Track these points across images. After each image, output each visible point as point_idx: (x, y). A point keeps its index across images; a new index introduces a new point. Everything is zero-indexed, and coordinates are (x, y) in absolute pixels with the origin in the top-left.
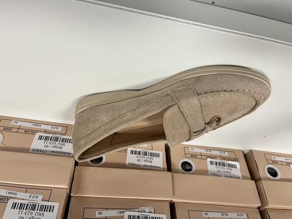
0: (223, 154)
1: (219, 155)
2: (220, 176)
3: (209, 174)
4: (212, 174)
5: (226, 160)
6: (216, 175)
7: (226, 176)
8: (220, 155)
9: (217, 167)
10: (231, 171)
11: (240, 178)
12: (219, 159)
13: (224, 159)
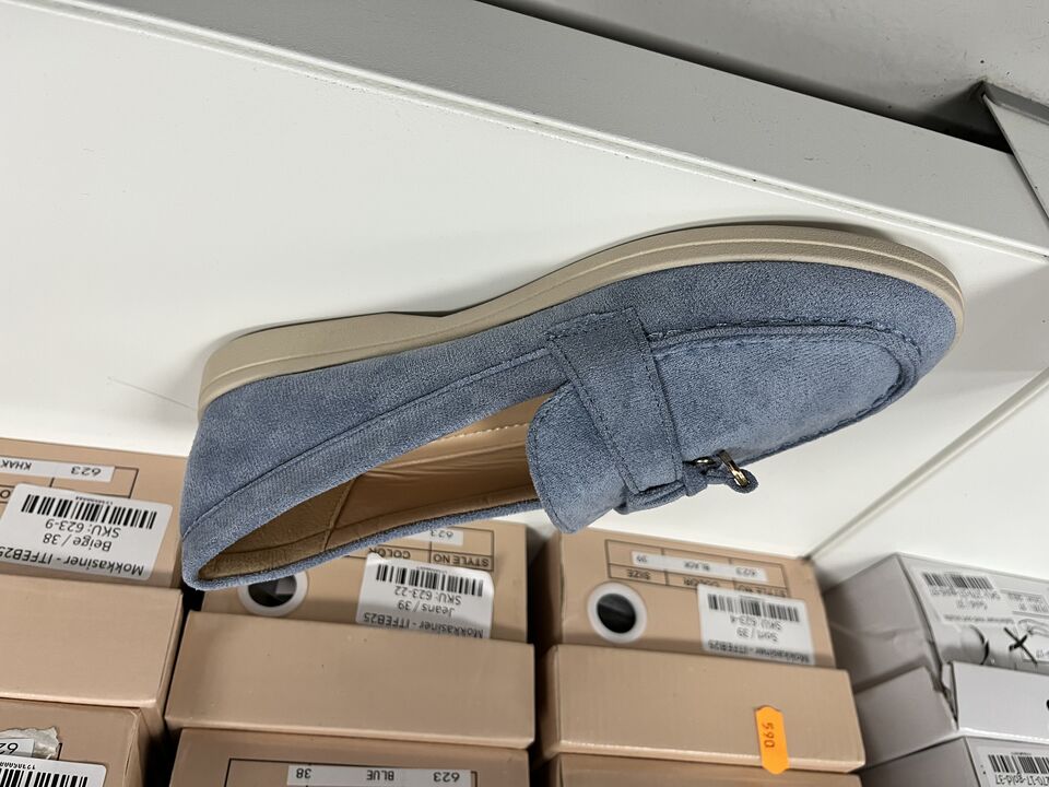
0: (445, 541)
1: (423, 543)
2: (402, 627)
3: (359, 617)
4: (370, 617)
5: (448, 561)
6: (386, 622)
7: (426, 627)
8: (430, 544)
9: (399, 592)
10: (454, 606)
11: (481, 637)
12: (421, 561)
13: (444, 558)
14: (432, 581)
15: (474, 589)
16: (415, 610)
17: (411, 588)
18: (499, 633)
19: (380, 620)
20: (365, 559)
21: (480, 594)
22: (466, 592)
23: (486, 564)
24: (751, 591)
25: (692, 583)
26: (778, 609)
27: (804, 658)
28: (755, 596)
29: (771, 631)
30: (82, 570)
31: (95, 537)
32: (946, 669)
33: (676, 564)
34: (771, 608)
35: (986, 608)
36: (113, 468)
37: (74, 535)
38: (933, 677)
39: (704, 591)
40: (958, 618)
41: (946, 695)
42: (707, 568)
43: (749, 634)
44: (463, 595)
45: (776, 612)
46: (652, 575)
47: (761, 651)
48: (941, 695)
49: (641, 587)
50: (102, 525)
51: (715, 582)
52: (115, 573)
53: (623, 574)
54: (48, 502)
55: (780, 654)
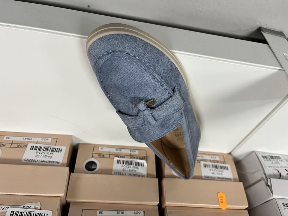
0: (134, 153)
1: (128, 154)
2: (124, 175)
3: (113, 173)
4: (116, 173)
5: (135, 158)
6: (120, 174)
7: (130, 175)
8: (130, 154)
9: (123, 166)
10: (137, 169)
11: (144, 177)
12: (128, 158)
13: (134, 157)
14: (131, 163)
15: (142, 165)
16: (127, 171)
17: (126, 165)
18: (149, 176)
19: (118, 173)
20: (114, 158)
22: (140, 166)
23: (145, 158)
24: (215, 162)
25: (199, 161)
26: (223, 167)
27: (230, 179)
28: (216, 164)
29: (221, 173)
30: (45, 163)
31: (48, 155)
32: (269, 180)
34: (221, 166)
35: (280, 164)
36: (51, 139)
37: (43, 155)
38: (265, 182)
39: (202, 163)
40: (272, 167)
41: (269, 187)
42: (203, 157)
43: (215, 173)
44: (139, 166)
45: (222, 168)
47: (218, 178)
48: (268, 187)
50: (50, 152)
51: (205, 160)
52: (53, 164)
54: (36, 147)
55: (224, 178)
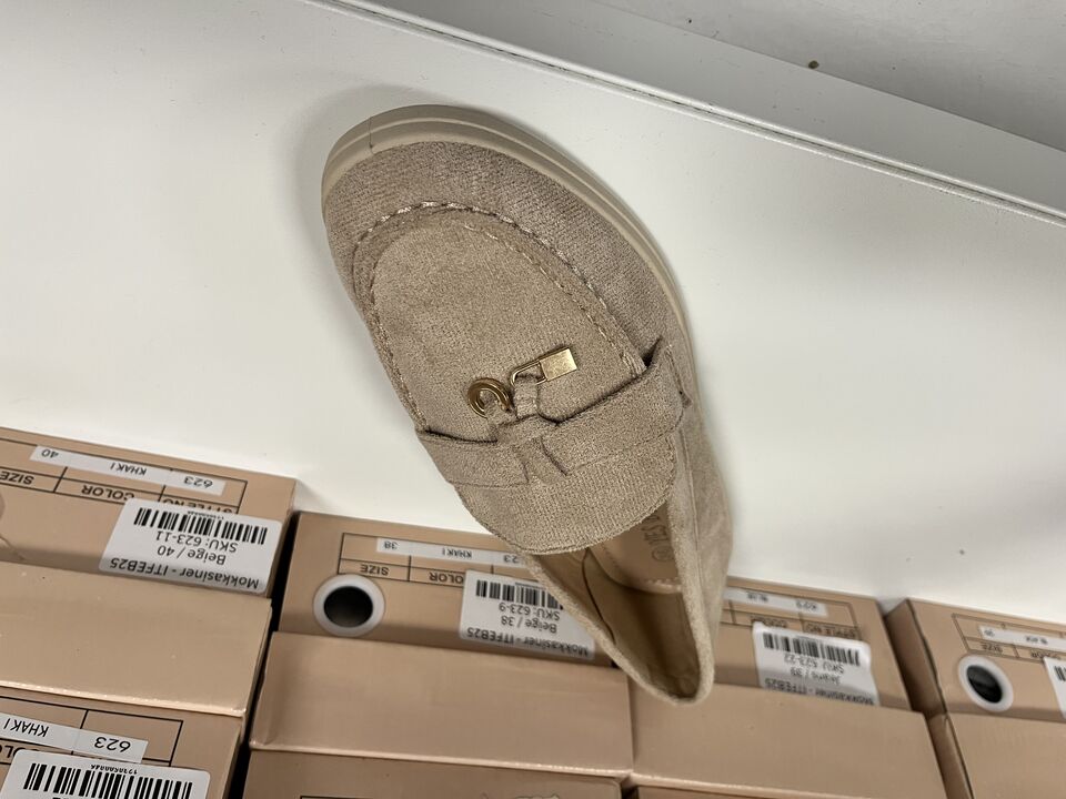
5: (820, 630)
9: (788, 659)
11: (872, 703)
12: (798, 630)
13: (815, 627)
14: (813, 650)
15: (852, 658)
16: (807, 677)
17: (797, 656)
18: (886, 701)
19: (779, 685)
20: (751, 627)
21: (858, 663)
22: (845, 661)
23: (852, 634)
25: (1039, 656)
33: (1018, 638)
37: (525, 618)
39: (1050, 663)
42: (1044, 642)
44: (843, 664)
46: (1003, 648)
49: (999, 659)
51: (1055, 655)
52: (567, 654)
53: (978, 646)
